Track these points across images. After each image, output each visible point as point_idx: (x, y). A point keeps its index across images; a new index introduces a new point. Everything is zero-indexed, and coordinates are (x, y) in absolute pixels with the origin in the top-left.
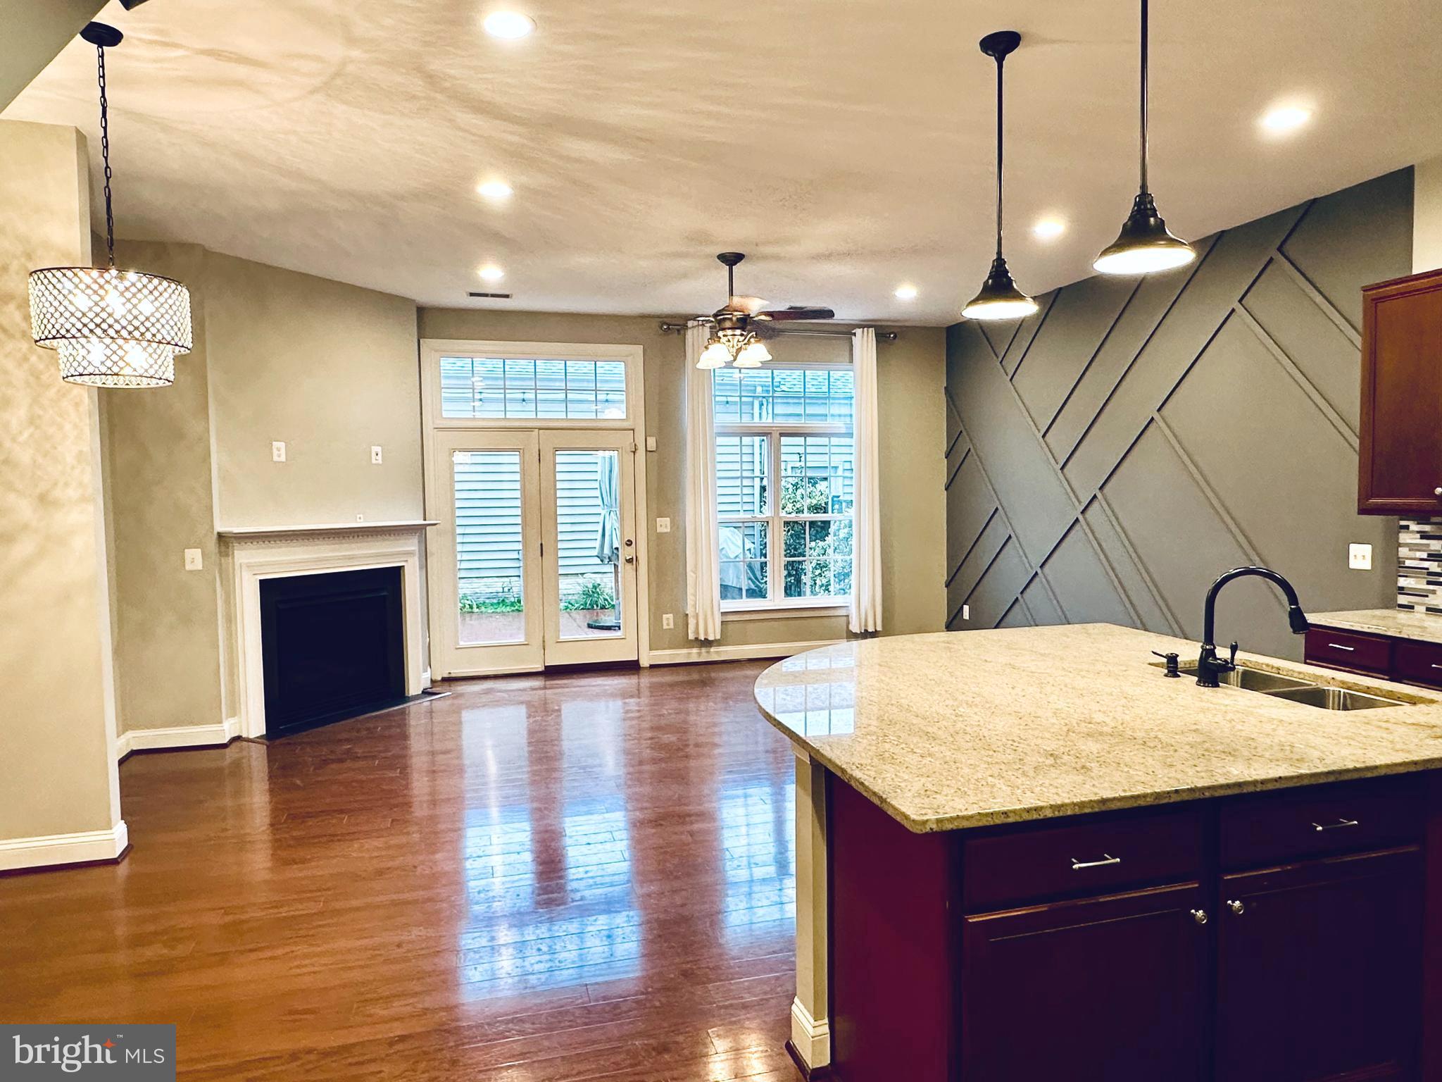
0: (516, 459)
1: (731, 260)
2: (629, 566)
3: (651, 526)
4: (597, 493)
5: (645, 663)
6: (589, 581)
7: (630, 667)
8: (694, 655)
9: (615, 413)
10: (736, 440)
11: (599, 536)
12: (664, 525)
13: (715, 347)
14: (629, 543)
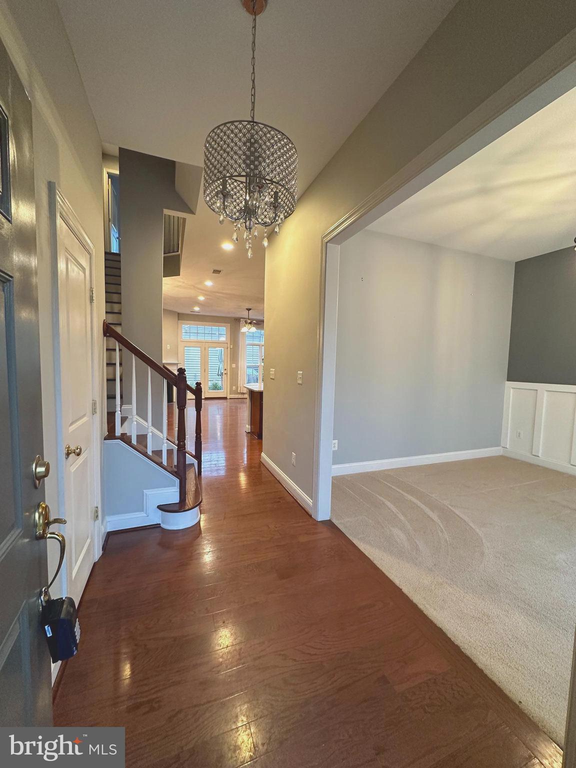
0: (200, 349)
1: (249, 310)
2: (226, 375)
3: (231, 365)
4: (218, 359)
5: (228, 398)
6: (215, 382)
7: (225, 398)
8: (240, 396)
9: (223, 339)
10: (252, 346)
11: (217, 370)
12: (234, 366)
13: (245, 328)
14: (226, 370)
